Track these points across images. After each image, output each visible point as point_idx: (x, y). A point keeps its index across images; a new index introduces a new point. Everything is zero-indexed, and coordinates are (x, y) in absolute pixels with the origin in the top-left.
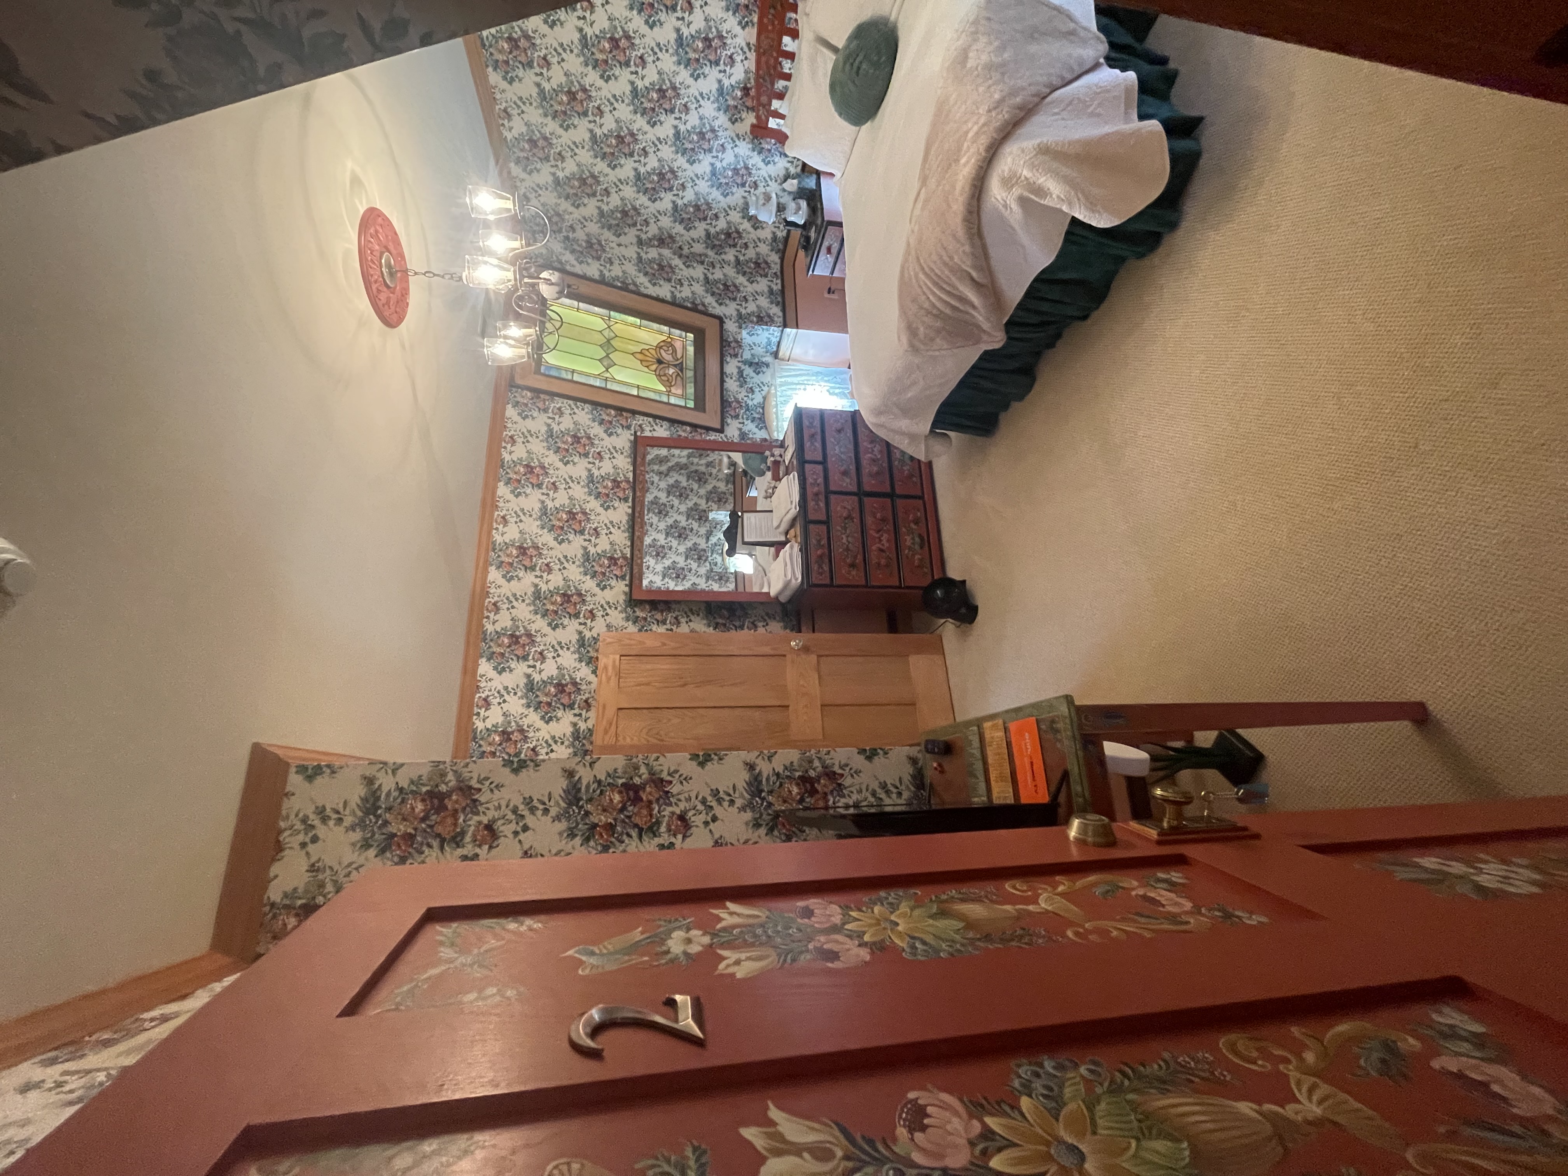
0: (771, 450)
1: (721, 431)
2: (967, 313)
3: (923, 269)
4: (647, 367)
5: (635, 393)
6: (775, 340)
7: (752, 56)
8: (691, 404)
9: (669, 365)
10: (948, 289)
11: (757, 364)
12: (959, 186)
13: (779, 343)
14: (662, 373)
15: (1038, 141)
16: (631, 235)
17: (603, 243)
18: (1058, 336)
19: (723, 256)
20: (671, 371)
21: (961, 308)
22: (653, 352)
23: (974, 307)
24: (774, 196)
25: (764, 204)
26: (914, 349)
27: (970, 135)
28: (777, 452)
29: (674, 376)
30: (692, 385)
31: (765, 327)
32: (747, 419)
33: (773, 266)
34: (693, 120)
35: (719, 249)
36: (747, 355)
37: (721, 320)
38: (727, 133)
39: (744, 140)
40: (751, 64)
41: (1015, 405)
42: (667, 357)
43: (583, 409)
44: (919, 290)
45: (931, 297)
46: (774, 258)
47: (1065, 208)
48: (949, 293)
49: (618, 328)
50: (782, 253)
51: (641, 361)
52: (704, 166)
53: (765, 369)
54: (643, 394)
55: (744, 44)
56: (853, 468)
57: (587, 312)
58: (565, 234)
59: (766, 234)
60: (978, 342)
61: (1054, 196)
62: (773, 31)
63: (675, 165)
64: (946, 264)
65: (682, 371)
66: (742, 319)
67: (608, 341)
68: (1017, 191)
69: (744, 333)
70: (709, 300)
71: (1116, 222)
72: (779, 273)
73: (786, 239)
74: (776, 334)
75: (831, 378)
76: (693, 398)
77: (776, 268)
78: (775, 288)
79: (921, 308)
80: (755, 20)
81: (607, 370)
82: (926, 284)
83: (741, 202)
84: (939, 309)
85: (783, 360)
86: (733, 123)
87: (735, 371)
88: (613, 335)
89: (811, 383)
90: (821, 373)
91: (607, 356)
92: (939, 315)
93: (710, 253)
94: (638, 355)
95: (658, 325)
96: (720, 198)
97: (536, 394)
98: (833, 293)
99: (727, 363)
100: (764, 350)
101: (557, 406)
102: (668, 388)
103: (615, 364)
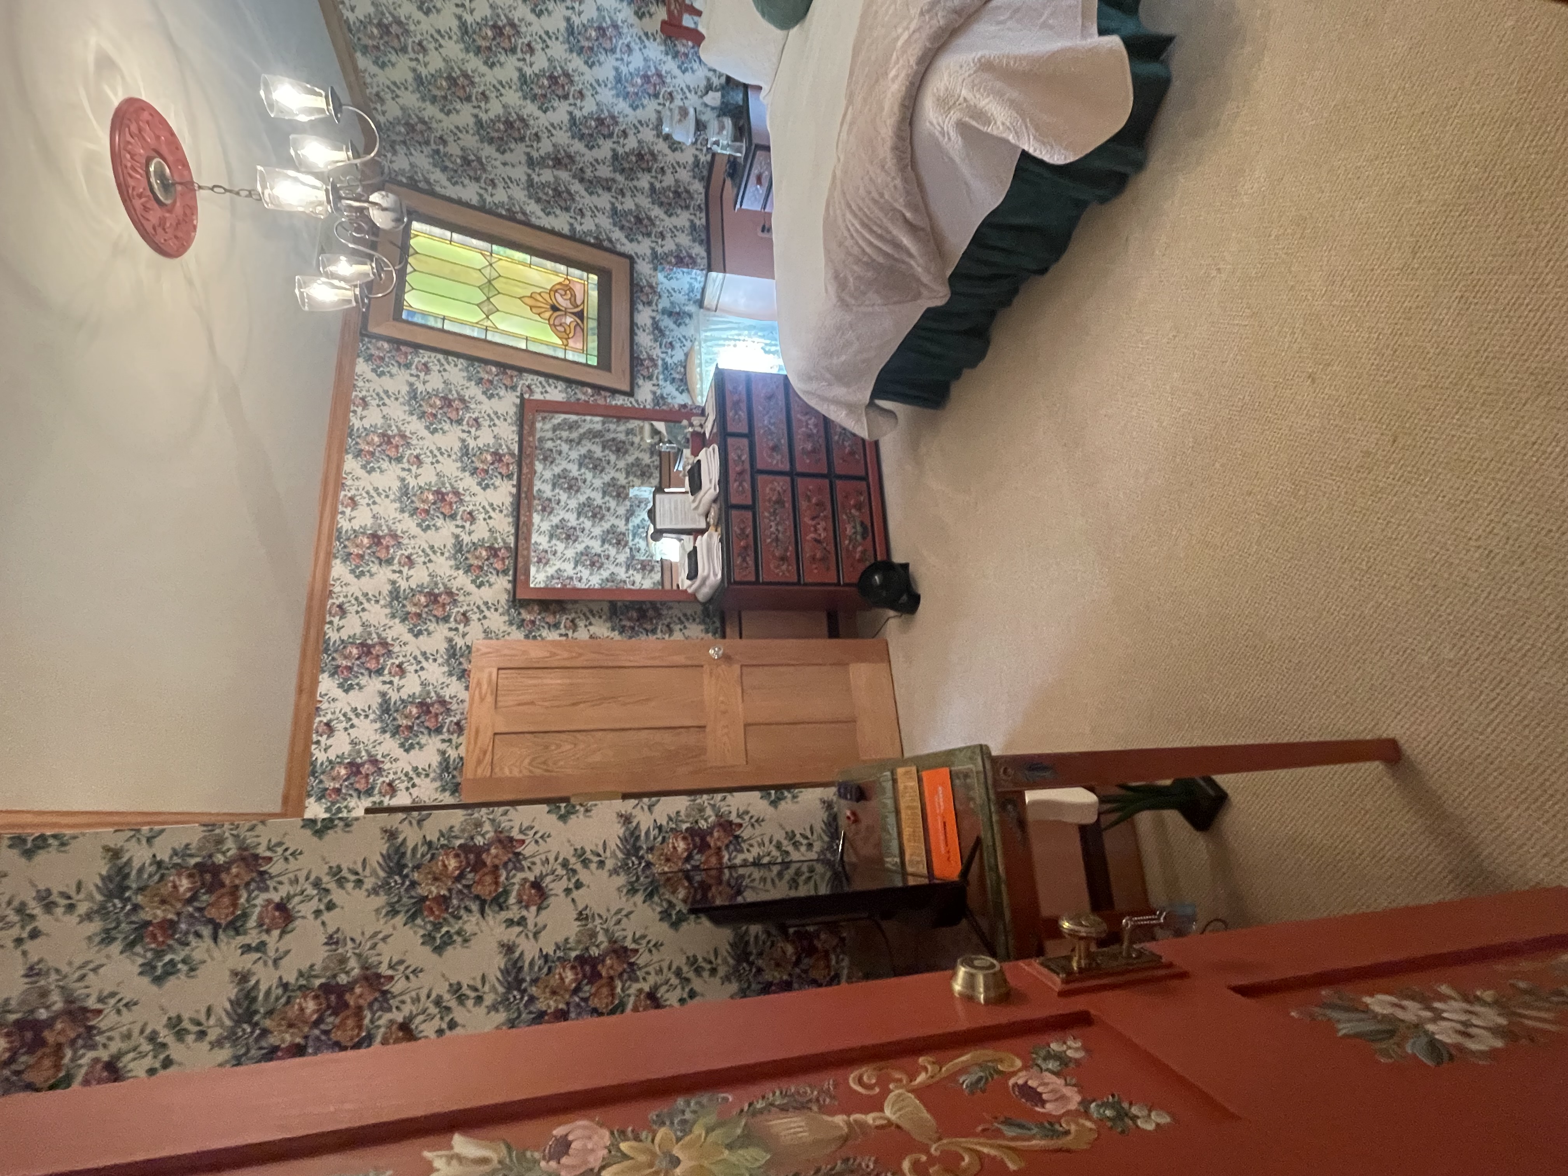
0: (689, 420)
1: (631, 394)
2: (904, 262)
3: (850, 207)
4: (539, 314)
5: (523, 346)
6: (698, 286)
8: (594, 361)
9: (566, 313)
10: (879, 232)
11: (678, 314)
12: (887, 105)
13: (704, 289)
14: (557, 323)
15: (979, 54)
16: (519, 152)
18: (1015, 292)
19: (635, 183)
20: (569, 320)
21: (896, 256)
22: (547, 297)
23: (911, 255)
24: (692, 111)
25: (680, 120)
26: (843, 304)
27: (900, 43)
28: (696, 421)
29: (572, 327)
30: (596, 337)
31: (685, 270)
32: (666, 381)
33: (696, 196)
34: (589, 11)
35: (630, 173)
36: (664, 303)
37: (631, 260)
38: (634, 31)
39: (655, 40)
41: (966, 372)
42: (563, 302)
43: (456, 365)
44: (846, 234)
45: (861, 242)
46: (697, 187)
47: (1011, 138)
48: (880, 237)
49: (502, 266)
50: (707, 182)
51: (531, 308)
52: (606, 68)
53: (687, 321)
54: (533, 348)
56: (784, 441)
57: (464, 245)
58: (434, 147)
59: (687, 157)
60: (918, 296)
61: (999, 123)
63: (570, 67)
64: (875, 202)
65: (582, 321)
66: (657, 260)
67: (489, 282)
68: (955, 115)
69: (660, 276)
70: (617, 235)
71: (1071, 159)
72: (703, 206)
73: (711, 164)
74: (699, 278)
75: (766, 333)
76: (596, 353)
77: (700, 199)
78: (698, 222)
79: (849, 253)
81: (487, 317)
82: (853, 225)
83: (653, 117)
84: (869, 256)
85: (709, 309)
86: (640, 18)
87: (649, 322)
88: (495, 275)
89: (742, 338)
90: (754, 327)
91: (488, 300)
92: (871, 264)
93: (620, 178)
94: (527, 300)
95: (553, 264)
96: (629, 111)
97: (395, 347)
98: (768, 231)
99: (638, 313)
100: (686, 297)
101: (423, 361)
102: (564, 341)
103: (498, 310)
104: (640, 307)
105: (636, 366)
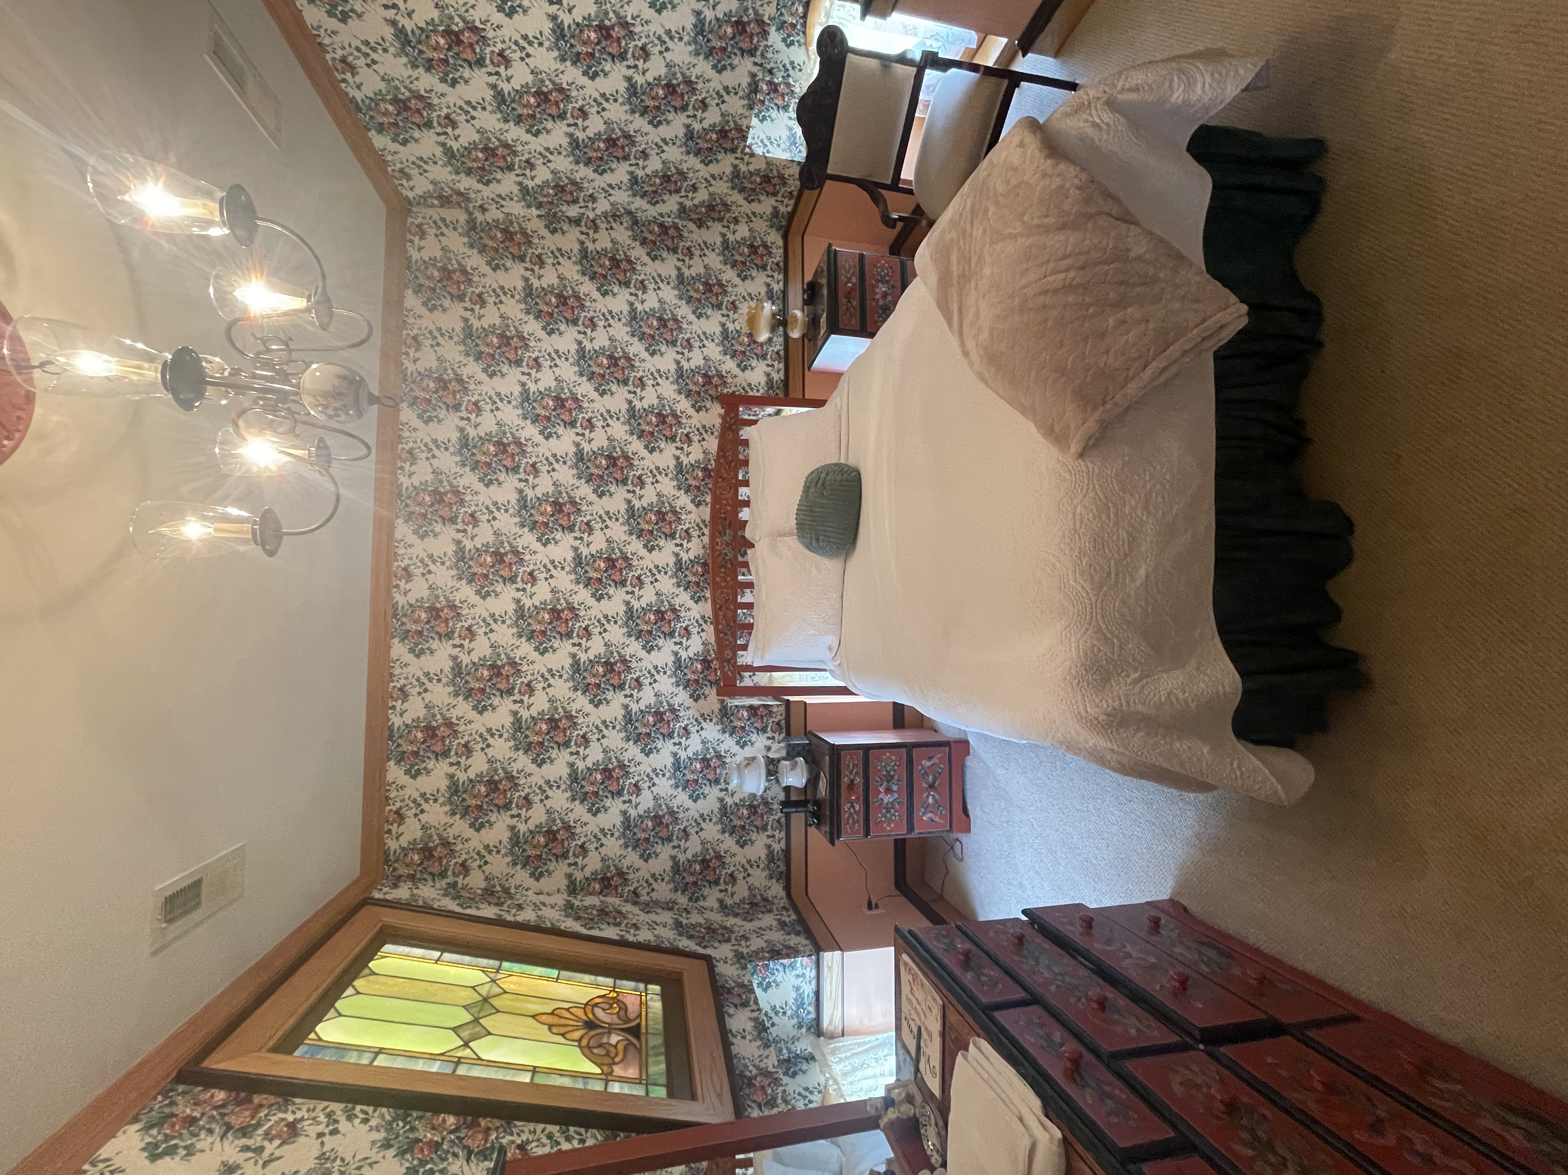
4: (563, 1035)
5: (528, 1080)
6: (808, 989)
7: (710, 629)
8: (659, 1090)
9: (611, 1029)
11: (787, 1059)
13: (817, 993)
14: (593, 1044)
16: (560, 871)
17: (513, 891)
19: (701, 903)
20: (614, 1039)
22: (580, 1013)
29: (621, 1047)
30: (662, 1061)
34: (647, 697)
37: (708, 961)
38: (691, 712)
39: (711, 720)
40: (710, 633)
42: (605, 1017)
43: (365, 1121)
46: (777, 890)
49: (510, 984)
50: (786, 878)
51: (550, 1027)
52: (663, 757)
53: (808, 1063)
54: (543, 1080)
55: (698, 617)
57: (456, 965)
58: (451, 879)
59: (759, 851)
62: (726, 587)
63: (626, 757)
65: (638, 1038)
66: (745, 959)
67: (485, 999)
70: (686, 942)
74: (808, 973)
76: (663, 1080)
77: (782, 900)
78: (787, 920)
80: (708, 595)
81: (466, 1045)
85: (832, 1037)
86: (696, 700)
87: (749, 1026)
88: (498, 992)
91: (476, 1020)
93: (682, 897)
94: (544, 1018)
95: (593, 977)
96: (689, 803)
97: (242, 1095)
98: (877, 906)
99: (730, 1016)
100: (795, 1021)
101: (290, 1118)
102: (605, 1068)
103: (489, 1034)
104: (732, 1011)
105: (741, 1089)
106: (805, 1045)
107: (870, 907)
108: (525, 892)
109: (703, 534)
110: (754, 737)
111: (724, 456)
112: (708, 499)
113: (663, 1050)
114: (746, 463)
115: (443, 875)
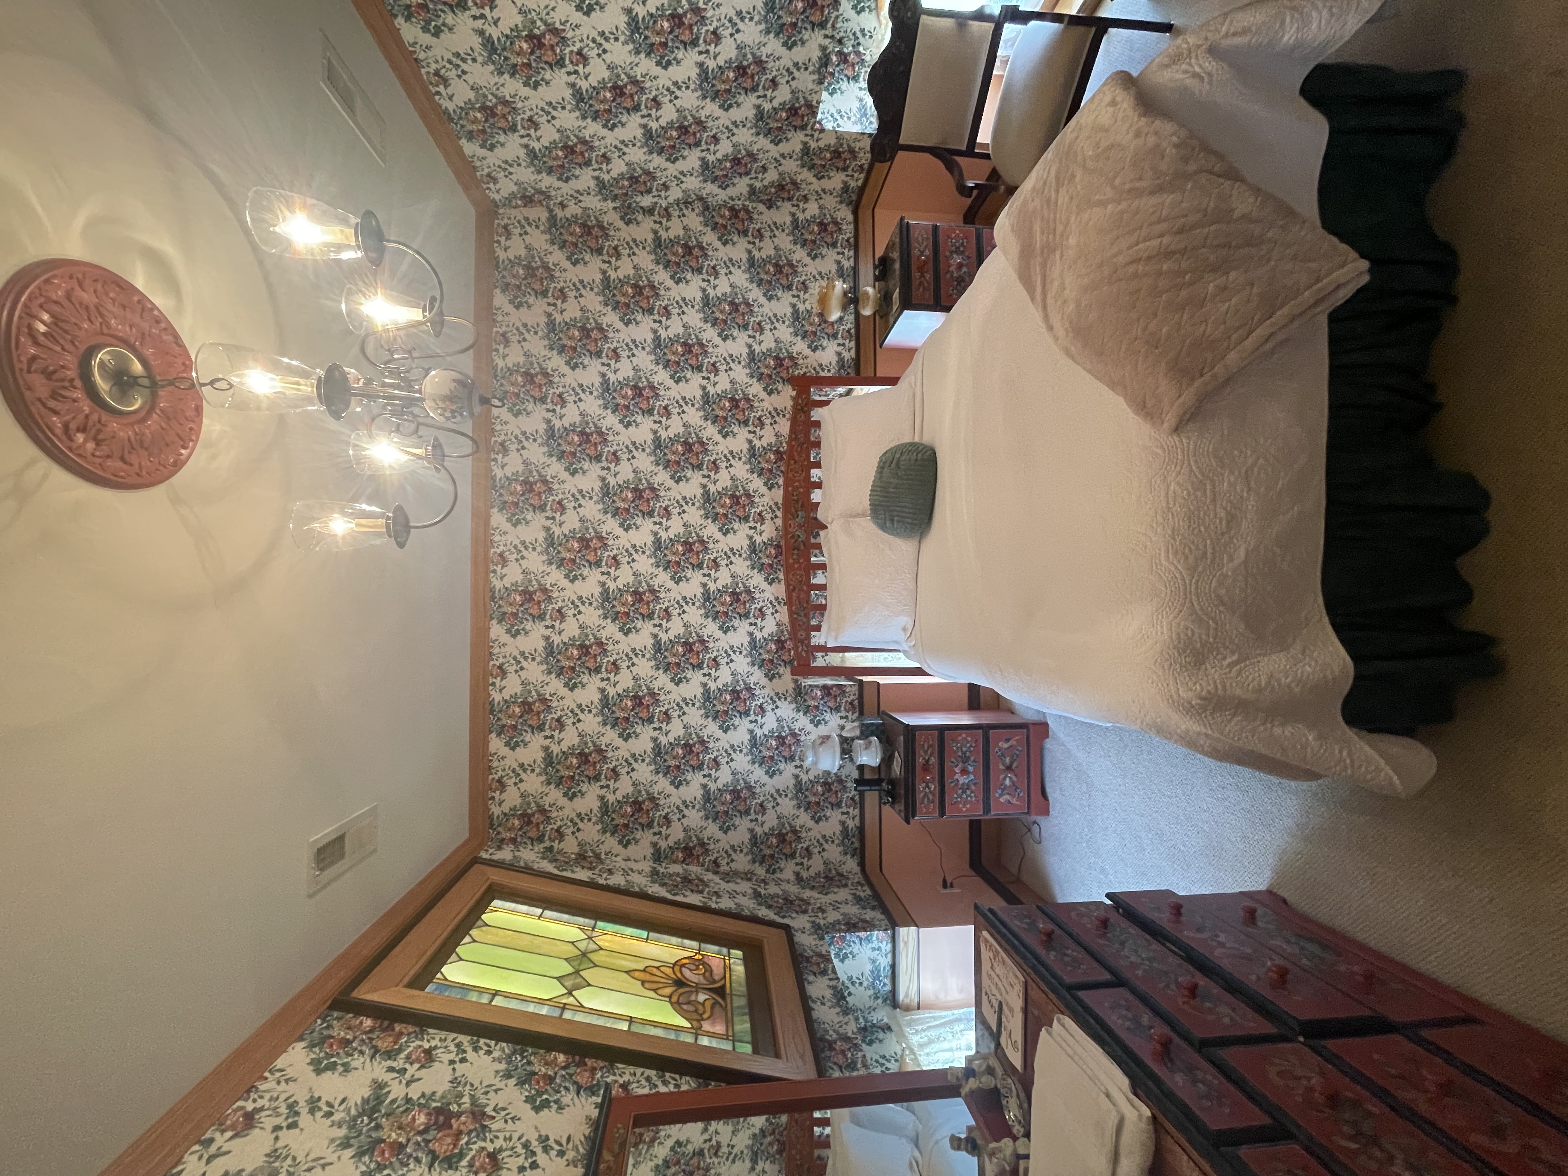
4: (655, 990)
5: (626, 1028)
6: (884, 962)
7: (784, 610)
8: (745, 1046)
9: (698, 988)
13: (893, 966)
14: (683, 1000)
16: (645, 840)
17: (603, 856)
20: (702, 997)
22: (669, 971)
29: (708, 1004)
31: (862, 934)
33: (851, 872)
34: (724, 676)
35: (771, 863)
37: (787, 930)
38: (766, 691)
39: (786, 699)
40: (784, 615)
42: (695, 978)
43: (489, 1053)
46: (851, 865)
49: (604, 941)
50: (860, 854)
51: (643, 983)
52: (740, 734)
54: (639, 1030)
55: (772, 598)
57: (557, 921)
62: (799, 568)
63: (705, 733)
65: (723, 999)
66: (822, 930)
67: (584, 954)
70: (765, 911)
74: (884, 947)
76: (748, 1038)
78: (863, 895)
80: (781, 576)
81: (570, 993)
85: (907, 1009)
86: (771, 680)
87: (828, 993)
88: (594, 948)
91: (577, 972)
94: (637, 974)
95: (679, 940)
96: (765, 779)
97: (386, 1023)
98: (952, 886)
99: (809, 983)
100: (871, 992)
101: (426, 1046)
102: (695, 1024)
103: (589, 985)
104: (811, 978)
105: (823, 1051)
106: (882, 1015)
107: (945, 885)
108: (613, 858)
109: (776, 517)
110: (827, 716)
111: (796, 439)
112: (781, 481)
113: (747, 1011)
114: (817, 444)
115: (540, 839)
